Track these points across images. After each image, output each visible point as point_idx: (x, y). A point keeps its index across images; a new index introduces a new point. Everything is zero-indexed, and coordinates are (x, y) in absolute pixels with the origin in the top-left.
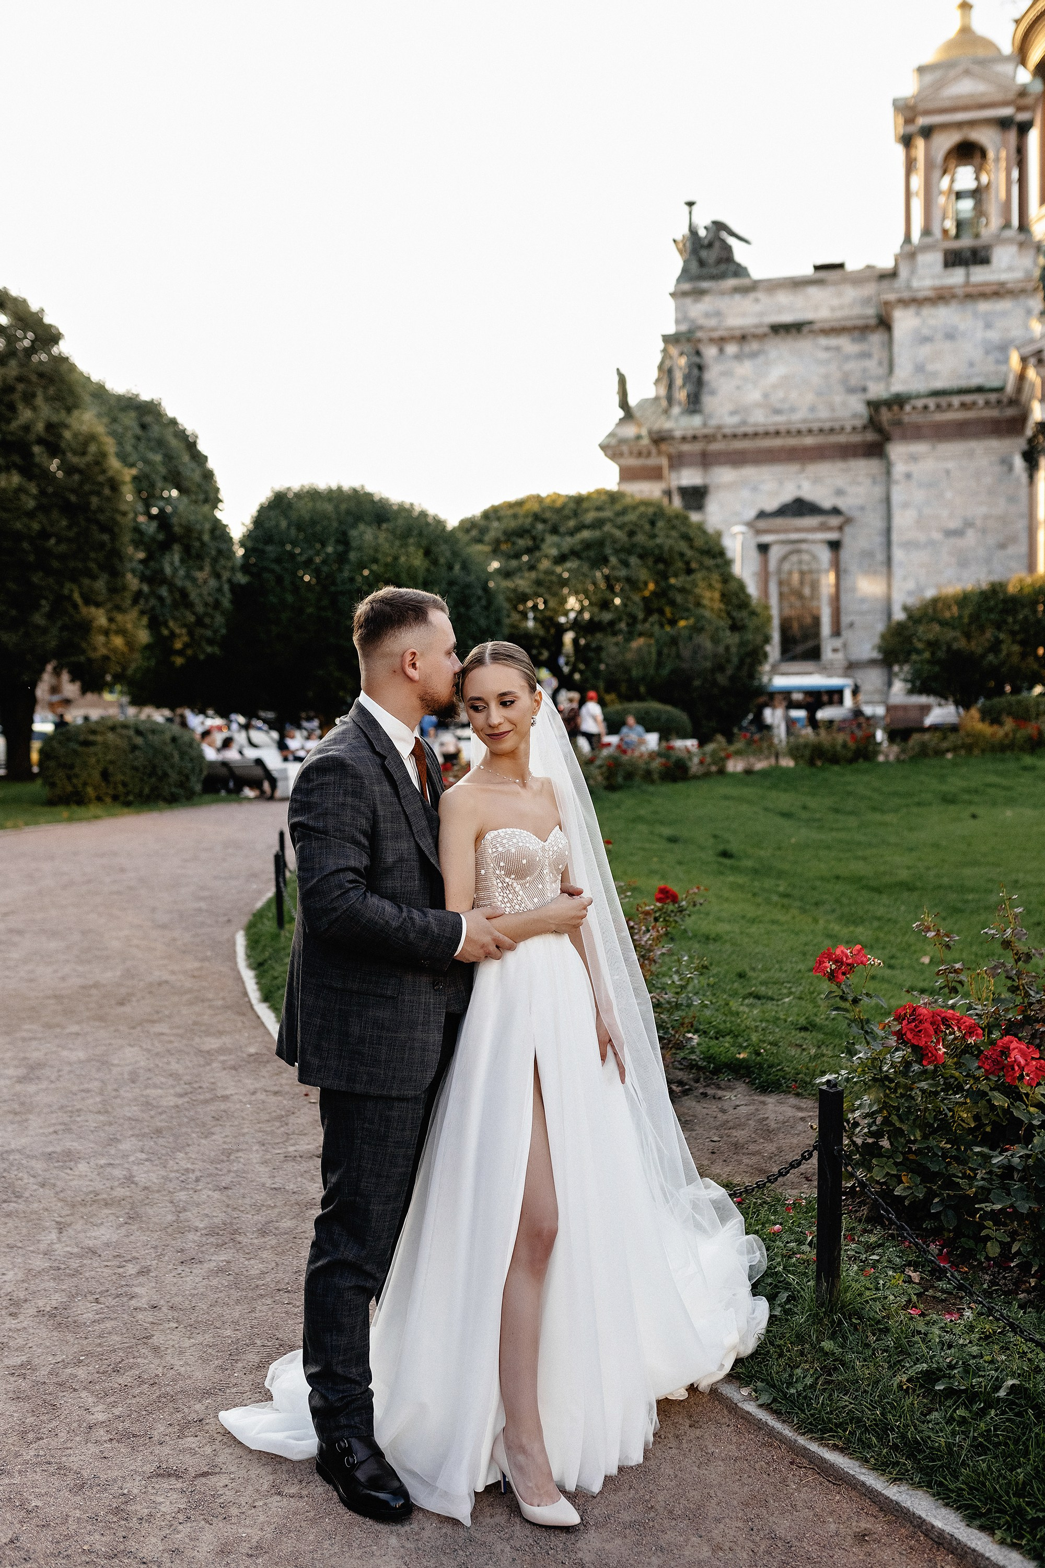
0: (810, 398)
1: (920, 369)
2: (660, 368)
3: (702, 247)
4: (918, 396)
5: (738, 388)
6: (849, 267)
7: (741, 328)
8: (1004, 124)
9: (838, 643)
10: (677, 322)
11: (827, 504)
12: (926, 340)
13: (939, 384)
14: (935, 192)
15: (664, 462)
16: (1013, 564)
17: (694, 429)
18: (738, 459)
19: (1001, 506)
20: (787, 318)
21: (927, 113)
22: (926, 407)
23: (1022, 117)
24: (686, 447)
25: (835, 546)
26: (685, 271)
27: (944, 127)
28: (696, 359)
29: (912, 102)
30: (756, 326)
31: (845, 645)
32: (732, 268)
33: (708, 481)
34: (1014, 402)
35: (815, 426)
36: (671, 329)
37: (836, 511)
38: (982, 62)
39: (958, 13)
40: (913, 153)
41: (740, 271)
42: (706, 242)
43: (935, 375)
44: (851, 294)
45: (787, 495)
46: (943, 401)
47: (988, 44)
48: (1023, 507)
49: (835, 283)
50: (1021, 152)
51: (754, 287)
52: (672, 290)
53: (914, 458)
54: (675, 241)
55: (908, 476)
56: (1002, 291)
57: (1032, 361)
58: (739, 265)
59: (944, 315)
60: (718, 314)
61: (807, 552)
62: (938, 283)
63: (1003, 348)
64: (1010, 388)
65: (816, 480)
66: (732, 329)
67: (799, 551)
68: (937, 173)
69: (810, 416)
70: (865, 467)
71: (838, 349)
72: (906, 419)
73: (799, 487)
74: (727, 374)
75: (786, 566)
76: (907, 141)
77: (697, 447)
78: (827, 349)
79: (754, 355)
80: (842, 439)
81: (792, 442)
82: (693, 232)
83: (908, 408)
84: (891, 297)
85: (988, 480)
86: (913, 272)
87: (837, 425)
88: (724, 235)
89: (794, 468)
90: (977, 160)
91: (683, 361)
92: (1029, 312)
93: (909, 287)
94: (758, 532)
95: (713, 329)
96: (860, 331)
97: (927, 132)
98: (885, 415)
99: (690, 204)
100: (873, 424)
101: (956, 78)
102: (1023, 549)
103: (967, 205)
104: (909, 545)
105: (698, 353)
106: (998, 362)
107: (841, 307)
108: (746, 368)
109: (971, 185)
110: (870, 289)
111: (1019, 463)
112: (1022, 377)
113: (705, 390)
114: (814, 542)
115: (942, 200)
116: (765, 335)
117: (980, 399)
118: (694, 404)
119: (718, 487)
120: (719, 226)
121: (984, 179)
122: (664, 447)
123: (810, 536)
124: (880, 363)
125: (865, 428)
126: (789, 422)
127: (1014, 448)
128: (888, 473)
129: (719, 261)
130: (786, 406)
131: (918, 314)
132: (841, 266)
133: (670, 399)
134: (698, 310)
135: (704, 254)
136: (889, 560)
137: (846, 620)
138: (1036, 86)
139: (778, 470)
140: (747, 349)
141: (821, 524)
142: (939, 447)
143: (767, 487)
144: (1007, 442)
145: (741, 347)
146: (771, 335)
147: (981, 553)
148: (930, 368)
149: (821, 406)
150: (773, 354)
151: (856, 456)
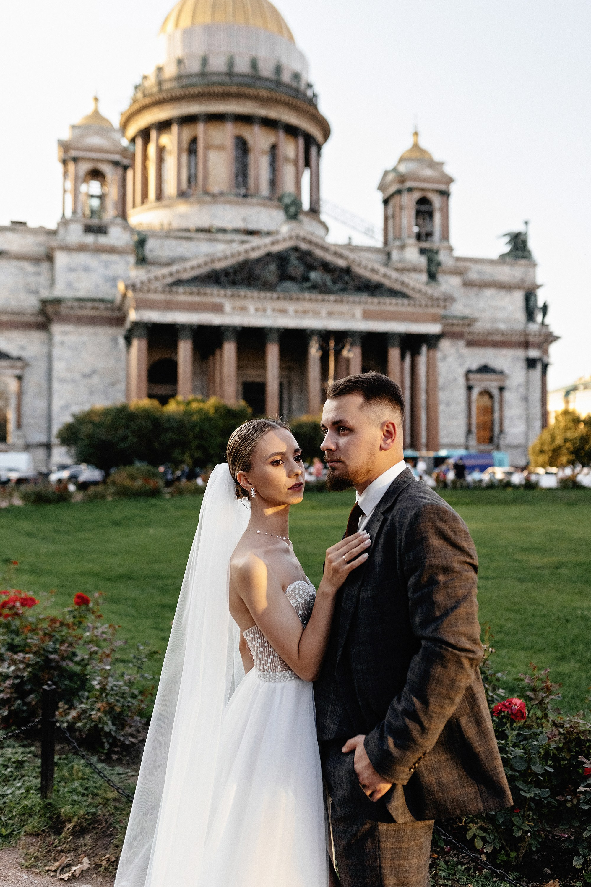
0: (5, 293)
1: (69, 285)
4: (69, 300)
6: (29, 225)
8: (116, 164)
9: (19, 433)
11: (14, 354)
12: (73, 270)
13: (80, 295)
14: (78, 191)
19: (112, 363)
21: (76, 149)
22: (72, 307)
23: (126, 162)
25: (20, 378)
27: (85, 159)
29: (68, 142)
31: (24, 434)
34: (119, 309)
35: (9, 310)
37: (19, 359)
38: (103, 130)
39: (92, 102)
40: (68, 169)
43: (77, 289)
44: (31, 239)
46: (83, 304)
47: (108, 122)
48: (123, 364)
49: (21, 233)
50: (124, 179)
53: (65, 333)
55: (62, 343)
56: (113, 250)
57: (131, 288)
59: (83, 258)
61: (2, 380)
62: (80, 240)
63: (113, 280)
64: (118, 301)
65: (9, 341)
68: (80, 181)
69: (6, 303)
70: (37, 335)
71: (23, 268)
72: (61, 311)
76: (64, 162)
78: (17, 268)
80: (25, 319)
83: (63, 305)
84: (54, 244)
85: (105, 349)
86: (66, 233)
87: (21, 311)
90: (101, 179)
92: (127, 263)
93: (64, 241)
96: (35, 260)
97: (75, 160)
98: (50, 309)
100: (43, 312)
101: (92, 135)
102: (122, 386)
103: (95, 203)
104: (62, 381)
106: (111, 286)
107: (26, 246)
109: (98, 192)
110: (42, 238)
111: (122, 341)
112: (124, 296)
115: (82, 197)
117: (102, 305)
121: (105, 190)
123: (5, 372)
124: (47, 279)
125: (37, 314)
131: (69, 255)
132: (24, 224)
136: (50, 389)
137: (25, 421)
138: (131, 148)
141: (11, 365)
142: (80, 329)
144: (115, 330)
147: (101, 387)
148: (75, 285)
149: (12, 299)
151: (32, 329)
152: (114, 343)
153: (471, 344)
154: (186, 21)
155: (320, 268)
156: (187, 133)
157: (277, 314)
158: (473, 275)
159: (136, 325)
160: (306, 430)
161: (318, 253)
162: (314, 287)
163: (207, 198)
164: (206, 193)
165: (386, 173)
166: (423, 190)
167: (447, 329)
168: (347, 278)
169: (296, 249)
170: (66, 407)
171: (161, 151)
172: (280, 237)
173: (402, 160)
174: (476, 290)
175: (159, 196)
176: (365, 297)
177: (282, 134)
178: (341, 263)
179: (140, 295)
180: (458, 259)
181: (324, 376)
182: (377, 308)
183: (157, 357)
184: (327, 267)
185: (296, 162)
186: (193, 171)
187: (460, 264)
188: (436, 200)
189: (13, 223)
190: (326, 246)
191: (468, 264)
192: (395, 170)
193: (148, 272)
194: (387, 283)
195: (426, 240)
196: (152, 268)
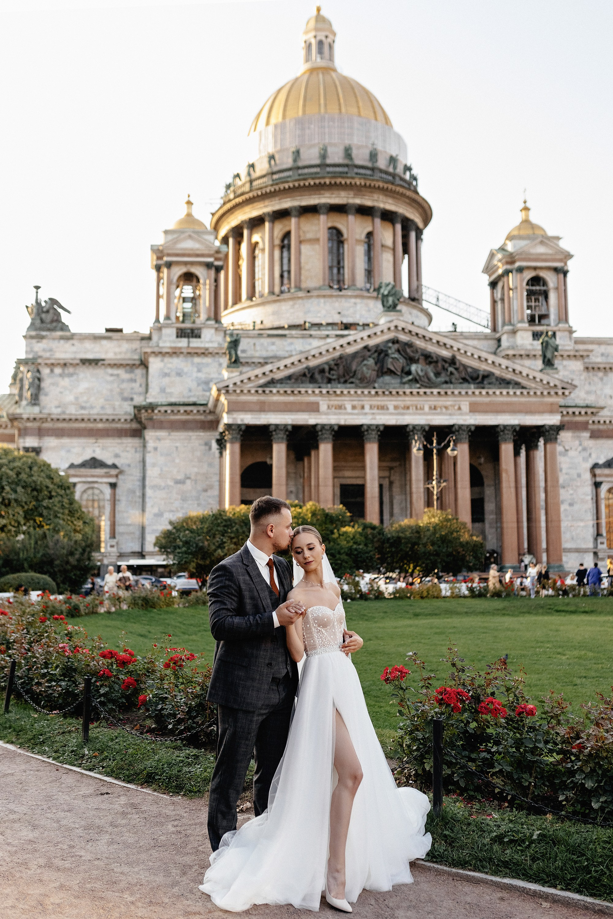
0: (101, 401)
1: (163, 390)
2: (15, 377)
3: (43, 312)
4: (162, 405)
5: (61, 393)
6: (125, 331)
7: (64, 359)
8: (209, 266)
9: (114, 542)
10: (27, 352)
11: (109, 462)
12: (166, 375)
13: (173, 400)
14: (172, 296)
15: (16, 432)
16: (211, 501)
17: (34, 414)
18: (60, 433)
19: (205, 468)
20: (90, 356)
21: (169, 255)
22: (166, 411)
23: (217, 263)
24: (29, 424)
25: (113, 486)
26: (32, 324)
27: (178, 263)
28: (37, 375)
29: (161, 248)
30: (72, 359)
31: (117, 543)
32: (60, 325)
33: (41, 445)
34: (212, 412)
35: (104, 418)
36: (23, 356)
37: (114, 466)
38: (197, 233)
39: (186, 206)
40: (161, 275)
41: (64, 328)
42: (45, 309)
43: (171, 394)
44: (125, 346)
45: (87, 456)
46: (175, 409)
47: (200, 224)
48: (216, 469)
49: (117, 340)
50: (216, 280)
51: (72, 337)
52: (24, 334)
53: (159, 439)
54: (27, 307)
55: (156, 449)
56: (207, 352)
57: (223, 391)
58: (64, 324)
59: (176, 363)
60: (51, 350)
61: (98, 489)
62: (173, 345)
63: (207, 383)
64: (211, 405)
65: (104, 448)
66: (59, 359)
67: (93, 488)
68: (174, 287)
69: (102, 412)
70: (131, 442)
71: (118, 376)
72: (155, 417)
73: (94, 451)
74: (55, 384)
75: (85, 496)
76: (158, 268)
77: (35, 425)
78: (112, 375)
79: (71, 375)
80: (119, 426)
81: (91, 425)
82: (38, 303)
83: (156, 411)
84: (149, 350)
85: (198, 454)
86: (160, 338)
87: (116, 418)
88: (55, 307)
89: (92, 440)
90: (194, 283)
91: (29, 375)
92: (220, 365)
93: (158, 346)
94: (70, 476)
95: (48, 359)
96: (130, 367)
97: (169, 265)
98: (144, 415)
99: (37, 288)
100: (136, 418)
101: (185, 239)
102: (216, 492)
103: (188, 305)
104: (156, 487)
105: (38, 371)
106: (204, 390)
107: (120, 353)
108: (66, 382)
109: (192, 295)
110: (136, 345)
111: (214, 445)
112: (217, 400)
113: (41, 392)
114: (101, 483)
115: (176, 301)
116: (78, 364)
117: (195, 409)
118: (35, 400)
119: (47, 449)
120: (53, 301)
121: (198, 293)
122: (16, 424)
123: (99, 480)
124: (141, 386)
125: (132, 420)
126: (89, 414)
127: (212, 437)
128: (144, 446)
129: (52, 321)
130: (88, 405)
131: (162, 361)
132: (121, 331)
133: (21, 396)
134: (39, 347)
135: (43, 316)
136: (144, 495)
137: (119, 529)
138: (224, 248)
139: (82, 441)
140: (66, 371)
141: (106, 473)
142: (173, 434)
143: (75, 450)
144: (208, 434)
145: (63, 370)
146: (81, 365)
147: (194, 493)
148: (168, 390)
149: (107, 406)
150: (81, 375)
151: (126, 436)
152: (207, 448)
153: (595, 435)
154: (277, 117)
155: (422, 359)
156: (279, 229)
157: (375, 411)
158: (596, 359)
159: (229, 427)
160: (408, 534)
161: (419, 343)
162: (415, 380)
163: (300, 294)
164: (299, 288)
165: (492, 255)
166: (535, 268)
167: (566, 419)
168: (451, 369)
169: (395, 341)
170: (159, 515)
171: (253, 247)
172: (378, 330)
173: (510, 238)
174: (601, 374)
175: (251, 295)
176: (472, 388)
177: (378, 221)
178: (445, 353)
179: (233, 398)
180: (578, 341)
181: (428, 476)
182: (487, 400)
183: (250, 461)
184: (428, 358)
185: (394, 249)
186: (285, 268)
187: (581, 347)
188: (551, 279)
189: (108, 330)
190: (428, 335)
191: (590, 347)
192: (502, 249)
193: (241, 373)
194: (497, 372)
195: (540, 323)
196: (245, 369)
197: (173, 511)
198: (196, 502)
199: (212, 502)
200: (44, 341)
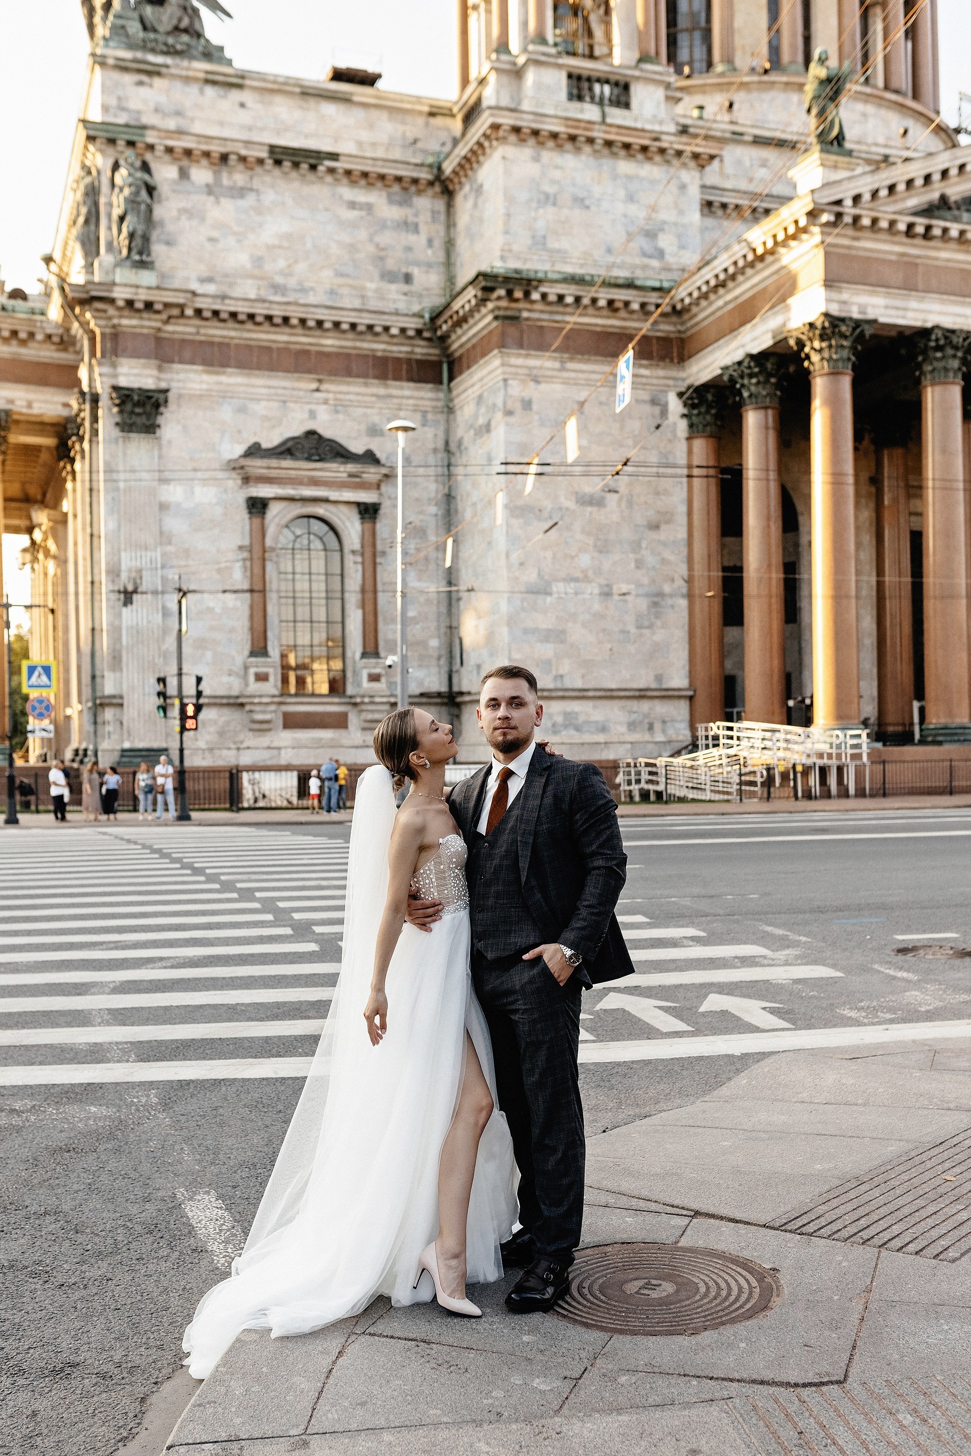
5: (211, 240)
9: (377, 666)
10: (106, 105)
17: (144, 291)
18: (216, 357)
20: (294, 141)
24: (128, 322)
25: (369, 512)
28: (146, 177)
30: (248, 144)
32: (201, 45)
33: (166, 384)
37: (370, 458)
41: (213, 52)
44: (386, 128)
45: (294, 425)
55: (527, 404)
56: (654, 146)
59: (571, 167)
60: (178, 113)
62: (561, 114)
65: (340, 407)
66: (204, 140)
67: (309, 518)
70: (410, 395)
71: (369, 208)
73: (312, 414)
74: (194, 214)
75: (288, 541)
77: (148, 323)
78: (352, 205)
79: (240, 192)
80: (379, 347)
81: (302, 340)
85: (634, 425)
89: (306, 384)
94: (246, 480)
95: (177, 134)
96: (401, 185)
98: (497, 304)
100: (434, 327)
105: (145, 167)
107: (374, 145)
108: (225, 211)
110: (414, 128)
114: (337, 504)
116: (260, 162)
117: (634, 299)
119: (181, 397)
124: (430, 243)
127: (671, 383)
128: (450, 408)
129: (177, 29)
130: (292, 282)
132: (372, 80)
134: (145, 97)
137: (386, 632)
139: (282, 383)
140: (225, 180)
141: (351, 475)
142: (570, 365)
143: (260, 408)
144: (661, 373)
145: (217, 174)
146: (269, 162)
147: (627, 533)
148: (553, 244)
149: (345, 291)
150: (269, 197)
151: (397, 378)
152: (657, 410)
189: (337, 74)
197: (576, 580)
198: (631, 556)
199: (671, 558)
200: (157, 82)
